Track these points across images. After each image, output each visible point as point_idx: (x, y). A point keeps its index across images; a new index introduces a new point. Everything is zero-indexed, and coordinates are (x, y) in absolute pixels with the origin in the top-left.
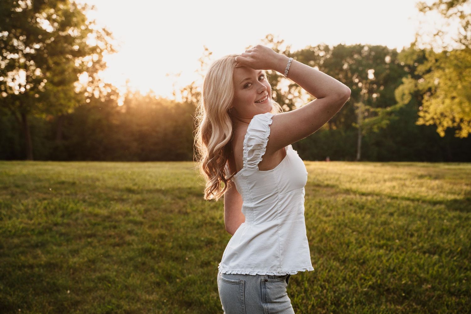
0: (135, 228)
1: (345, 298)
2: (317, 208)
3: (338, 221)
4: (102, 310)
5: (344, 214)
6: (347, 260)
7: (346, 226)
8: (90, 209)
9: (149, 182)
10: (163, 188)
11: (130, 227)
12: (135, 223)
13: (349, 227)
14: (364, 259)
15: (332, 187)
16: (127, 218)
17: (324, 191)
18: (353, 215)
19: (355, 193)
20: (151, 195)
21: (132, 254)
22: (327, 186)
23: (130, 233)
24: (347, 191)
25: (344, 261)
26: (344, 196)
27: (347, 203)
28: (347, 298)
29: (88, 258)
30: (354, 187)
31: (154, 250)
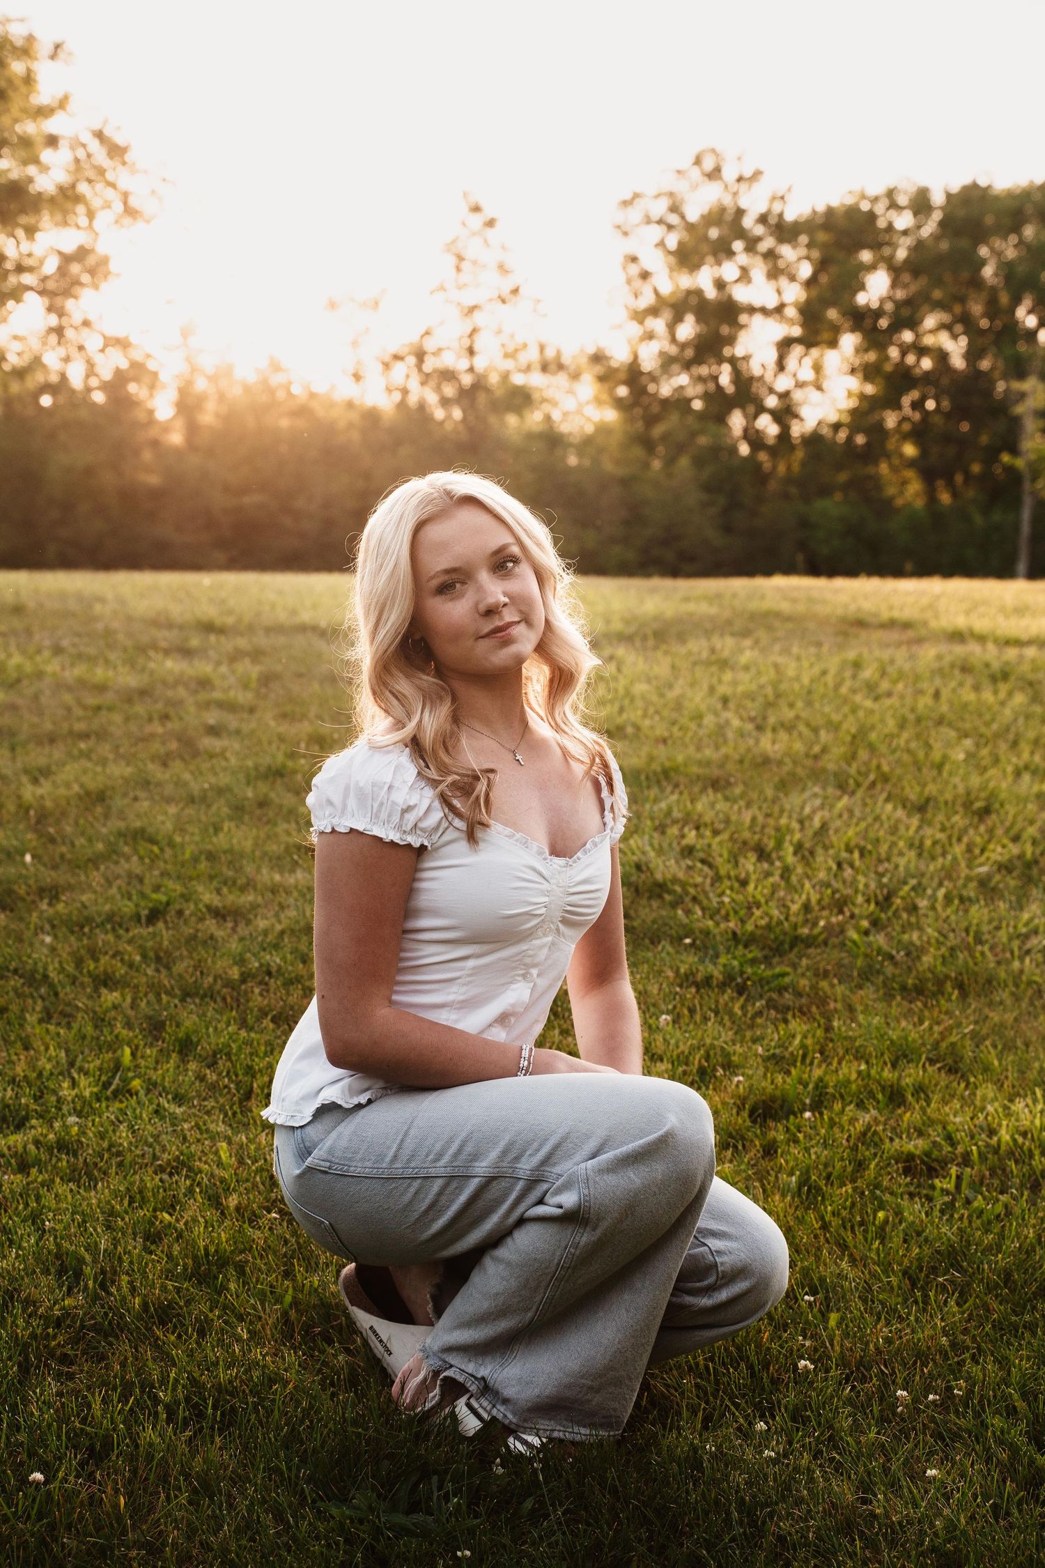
0: (232, 721)
1: (913, 889)
2: (848, 674)
3: (913, 710)
4: (137, 905)
5: (937, 695)
6: (931, 804)
7: (940, 721)
8: (79, 670)
9: (273, 607)
10: (323, 624)
11: (212, 718)
12: (230, 707)
13: (950, 725)
14: (987, 799)
15: (907, 625)
16: (203, 696)
17: (879, 635)
18: (968, 696)
19: (981, 639)
20: (282, 640)
21: (224, 779)
22: (891, 624)
23: (214, 731)
24: (957, 636)
25: (921, 807)
26: (943, 648)
27: (952, 666)
28: (919, 889)
29: (82, 786)
30: (980, 624)
31: (294, 772)
